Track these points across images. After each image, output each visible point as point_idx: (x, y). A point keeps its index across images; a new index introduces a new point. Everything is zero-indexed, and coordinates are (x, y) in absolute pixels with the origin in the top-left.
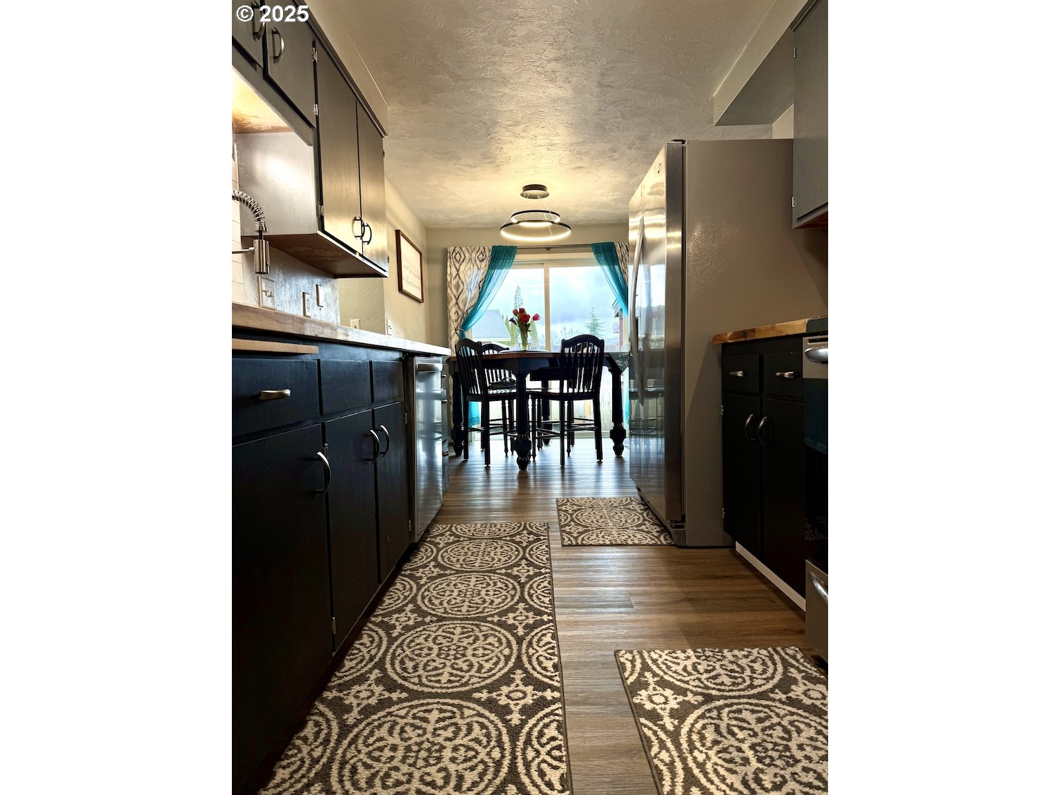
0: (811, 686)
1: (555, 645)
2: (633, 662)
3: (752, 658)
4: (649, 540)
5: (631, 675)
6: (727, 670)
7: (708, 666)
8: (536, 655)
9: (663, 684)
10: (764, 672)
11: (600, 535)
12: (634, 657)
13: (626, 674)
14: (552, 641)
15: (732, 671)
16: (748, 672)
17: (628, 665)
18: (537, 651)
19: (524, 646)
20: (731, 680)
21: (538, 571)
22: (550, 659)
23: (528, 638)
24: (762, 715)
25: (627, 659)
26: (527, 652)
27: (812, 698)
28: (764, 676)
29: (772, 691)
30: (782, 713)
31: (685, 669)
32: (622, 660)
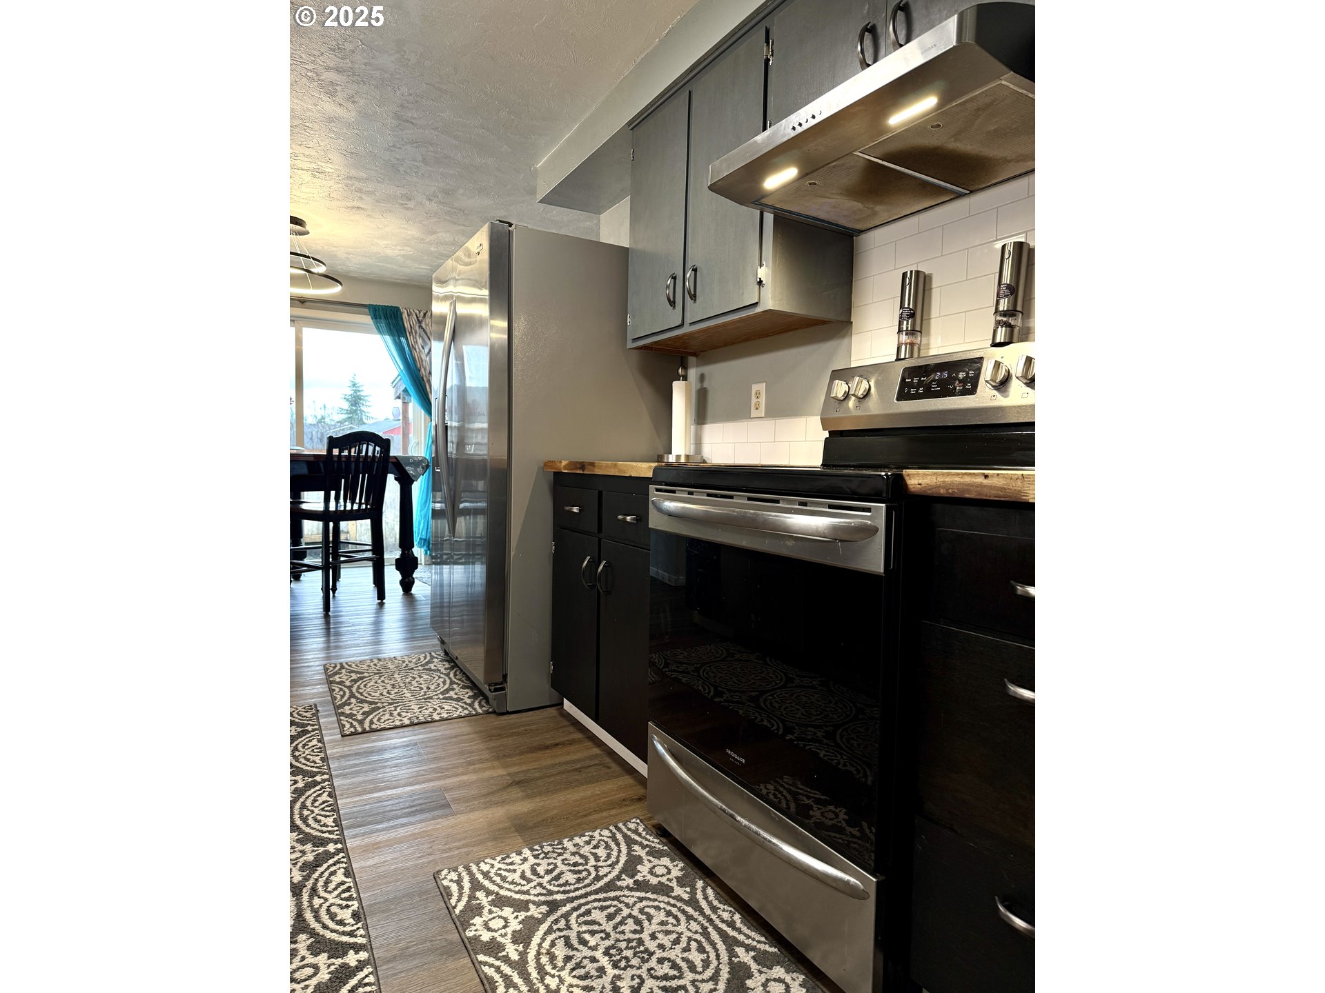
0: (655, 861)
1: (352, 884)
2: (459, 882)
3: (594, 843)
4: (461, 710)
5: (459, 900)
6: (569, 865)
7: (549, 864)
8: (325, 906)
9: (500, 902)
10: (609, 856)
11: (395, 713)
12: (459, 875)
13: (453, 902)
14: (346, 880)
15: (575, 864)
16: (592, 862)
17: (454, 887)
18: (326, 900)
19: (305, 897)
20: (575, 876)
21: (310, 779)
22: (347, 907)
23: (309, 884)
24: (612, 910)
25: (451, 880)
26: (311, 905)
27: (657, 876)
28: (609, 862)
29: (618, 878)
30: (631, 901)
31: (523, 876)
32: (445, 883)
